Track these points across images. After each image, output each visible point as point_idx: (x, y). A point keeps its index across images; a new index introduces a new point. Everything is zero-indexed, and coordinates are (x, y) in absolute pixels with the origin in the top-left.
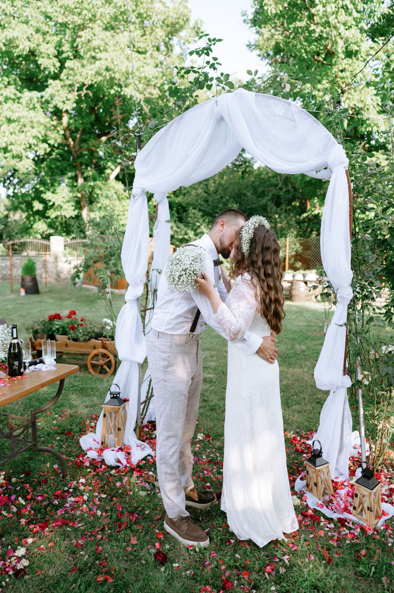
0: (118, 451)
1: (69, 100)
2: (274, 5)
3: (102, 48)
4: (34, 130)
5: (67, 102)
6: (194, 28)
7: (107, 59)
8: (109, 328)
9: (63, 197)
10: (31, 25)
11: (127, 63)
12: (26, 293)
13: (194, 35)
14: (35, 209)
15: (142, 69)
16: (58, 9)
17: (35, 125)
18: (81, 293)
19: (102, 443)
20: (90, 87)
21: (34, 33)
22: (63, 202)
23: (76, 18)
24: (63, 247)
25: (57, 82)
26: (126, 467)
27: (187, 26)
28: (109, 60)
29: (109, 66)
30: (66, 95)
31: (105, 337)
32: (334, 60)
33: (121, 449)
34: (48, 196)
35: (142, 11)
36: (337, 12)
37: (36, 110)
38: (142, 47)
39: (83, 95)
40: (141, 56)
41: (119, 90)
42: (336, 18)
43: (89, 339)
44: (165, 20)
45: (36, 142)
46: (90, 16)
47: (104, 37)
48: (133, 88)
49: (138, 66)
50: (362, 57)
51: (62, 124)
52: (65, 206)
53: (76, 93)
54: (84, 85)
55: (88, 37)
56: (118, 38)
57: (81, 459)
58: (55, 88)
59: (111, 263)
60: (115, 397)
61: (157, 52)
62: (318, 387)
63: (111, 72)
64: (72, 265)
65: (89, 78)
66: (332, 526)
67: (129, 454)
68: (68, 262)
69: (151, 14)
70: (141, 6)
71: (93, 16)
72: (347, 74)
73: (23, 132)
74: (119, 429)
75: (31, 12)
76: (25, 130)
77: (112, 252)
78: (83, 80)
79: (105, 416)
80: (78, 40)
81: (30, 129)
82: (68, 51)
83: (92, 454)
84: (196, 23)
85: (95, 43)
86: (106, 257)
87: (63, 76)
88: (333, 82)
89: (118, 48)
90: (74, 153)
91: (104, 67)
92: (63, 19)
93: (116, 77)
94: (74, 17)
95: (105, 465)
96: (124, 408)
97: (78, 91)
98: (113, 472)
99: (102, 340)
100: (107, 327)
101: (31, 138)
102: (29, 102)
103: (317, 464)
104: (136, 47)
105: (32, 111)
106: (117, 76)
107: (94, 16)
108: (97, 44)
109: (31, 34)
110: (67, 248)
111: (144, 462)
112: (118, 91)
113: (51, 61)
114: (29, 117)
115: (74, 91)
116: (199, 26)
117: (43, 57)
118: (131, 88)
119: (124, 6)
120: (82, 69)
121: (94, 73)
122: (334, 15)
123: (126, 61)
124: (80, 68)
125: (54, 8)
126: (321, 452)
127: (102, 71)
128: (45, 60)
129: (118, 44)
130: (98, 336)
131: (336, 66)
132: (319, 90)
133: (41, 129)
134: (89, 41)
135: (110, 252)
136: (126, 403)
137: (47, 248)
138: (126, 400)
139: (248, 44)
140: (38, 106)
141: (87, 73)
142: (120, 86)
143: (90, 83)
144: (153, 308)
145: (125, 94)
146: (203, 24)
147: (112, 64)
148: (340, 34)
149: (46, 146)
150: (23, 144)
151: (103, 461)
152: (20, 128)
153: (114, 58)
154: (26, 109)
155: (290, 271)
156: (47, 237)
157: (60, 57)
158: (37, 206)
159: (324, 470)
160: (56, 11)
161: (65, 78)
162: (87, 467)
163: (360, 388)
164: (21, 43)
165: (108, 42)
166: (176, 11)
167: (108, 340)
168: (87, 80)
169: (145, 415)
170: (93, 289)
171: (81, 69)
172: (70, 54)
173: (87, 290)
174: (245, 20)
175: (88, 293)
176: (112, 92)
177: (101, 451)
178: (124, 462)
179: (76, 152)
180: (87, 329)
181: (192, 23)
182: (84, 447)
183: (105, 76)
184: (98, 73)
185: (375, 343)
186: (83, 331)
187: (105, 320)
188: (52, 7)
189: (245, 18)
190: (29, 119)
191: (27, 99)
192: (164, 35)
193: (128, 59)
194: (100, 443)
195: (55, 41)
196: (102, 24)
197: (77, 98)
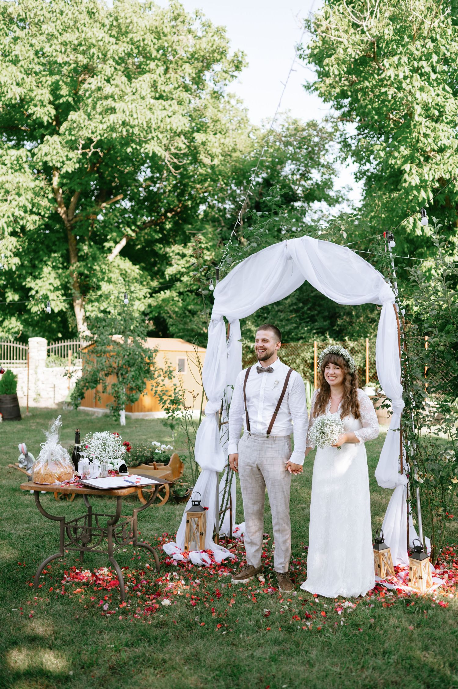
0: (202, 552)
1: (70, 160)
2: (336, 66)
3: (116, 97)
4: (21, 198)
5: (68, 162)
6: (233, 61)
7: (124, 112)
8: (160, 452)
9: (50, 284)
10: (22, 66)
11: (149, 114)
12: (4, 419)
13: (234, 69)
14: (8, 300)
15: (168, 120)
16: (58, 47)
17: (22, 191)
18: (80, 418)
19: (186, 548)
20: (100, 144)
21: (25, 76)
22: (50, 290)
23: (80, 57)
24: (46, 353)
25: (56, 137)
26: (211, 564)
27: (223, 60)
28: (128, 113)
29: (127, 120)
30: (66, 154)
31: (157, 461)
32: (412, 123)
33: (205, 551)
34: (29, 283)
35: (166, 45)
36: (412, 77)
37: (23, 170)
38: (166, 91)
39: (90, 154)
40: (166, 104)
41: (138, 147)
42: (411, 83)
43: (139, 464)
44: (195, 53)
45: (23, 214)
46: (100, 56)
47: (120, 83)
48: (156, 143)
49: (163, 116)
50: (446, 118)
51: (52, 184)
52: (52, 296)
53: (80, 152)
54: (90, 141)
55: (99, 85)
56: (138, 85)
57: (168, 560)
58: (53, 147)
59: (130, 375)
60: (197, 505)
61: (184, 93)
62: (379, 485)
63: (128, 127)
64: (74, 380)
65: (98, 132)
66: (392, 594)
67: (212, 555)
68: (68, 375)
69: (178, 48)
70: (165, 38)
71: (103, 54)
72: (430, 140)
73: (6, 200)
74: (202, 534)
75: (21, 51)
76: (9, 198)
77: (132, 361)
78: (89, 136)
79: (188, 522)
80: (86, 86)
81: (17, 197)
82: (66, 95)
83: (179, 556)
84: (236, 55)
85: (108, 89)
86: (120, 368)
87: (62, 129)
88: (414, 148)
89: (137, 96)
90: (66, 222)
91: (120, 122)
92: (63, 58)
93: (135, 132)
94: (79, 55)
95: (192, 564)
96: (204, 515)
97: (83, 149)
98: (200, 568)
99: (154, 465)
100: (157, 451)
101: (17, 208)
102: (15, 162)
103: (380, 548)
104: (159, 90)
105: (17, 174)
106: (136, 130)
107: (105, 55)
108: (111, 92)
109: (23, 78)
110: (52, 354)
111: (226, 562)
112: (136, 148)
113: (46, 109)
114: (15, 182)
115: (78, 149)
116: (240, 59)
117: (35, 106)
118: (153, 143)
119: (144, 40)
120: (90, 122)
121: (105, 128)
122: (408, 81)
123: (148, 112)
124: (86, 121)
125: (53, 47)
126: (382, 539)
127: (118, 126)
128: (38, 108)
129: (139, 92)
130: (148, 461)
131: (416, 130)
132: (396, 158)
133: (30, 195)
134: (100, 89)
135: (128, 361)
136: (206, 511)
137: (23, 355)
138: (206, 509)
139: (306, 84)
140: (26, 166)
141: (96, 127)
142: (140, 144)
143: (99, 138)
144: (227, 422)
145: (146, 151)
146: (245, 57)
147: (130, 117)
148: (416, 99)
149: (37, 218)
150: (6, 216)
151: (190, 562)
152: (3, 196)
153: (134, 111)
154: (10, 171)
155: (371, 384)
156: (23, 339)
157: (57, 102)
158: (12, 296)
159: (386, 554)
160: (56, 51)
161: (67, 133)
162: (176, 567)
163: (417, 487)
164: (9, 90)
165: (124, 90)
166: (210, 44)
167: (160, 465)
168: (95, 135)
169: (220, 527)
170: (95, 412)
171: (87, 123)
172: (70, 99)
173: (87, 414)
174: (301, 55)
175: (88, 418)
176: (129, 150)
177: (186, 554)
178: (209, 561)
179: (69, 221)
180: (136, 453)
181: (230, 55)
182: (168, 552)
183: (122, 131)
184: (112, 129)
185: (427, 446)
186: (132, 455)
187: (153, 443)
188: (51, 46)
189: (301, 52)
190: (15, 185)
191: (14, 158)
192: (194, 72)
193: (150, 109)
194: (183, 548)
195: (50, 83)
196: (114, 64)
197: (81, 157)
